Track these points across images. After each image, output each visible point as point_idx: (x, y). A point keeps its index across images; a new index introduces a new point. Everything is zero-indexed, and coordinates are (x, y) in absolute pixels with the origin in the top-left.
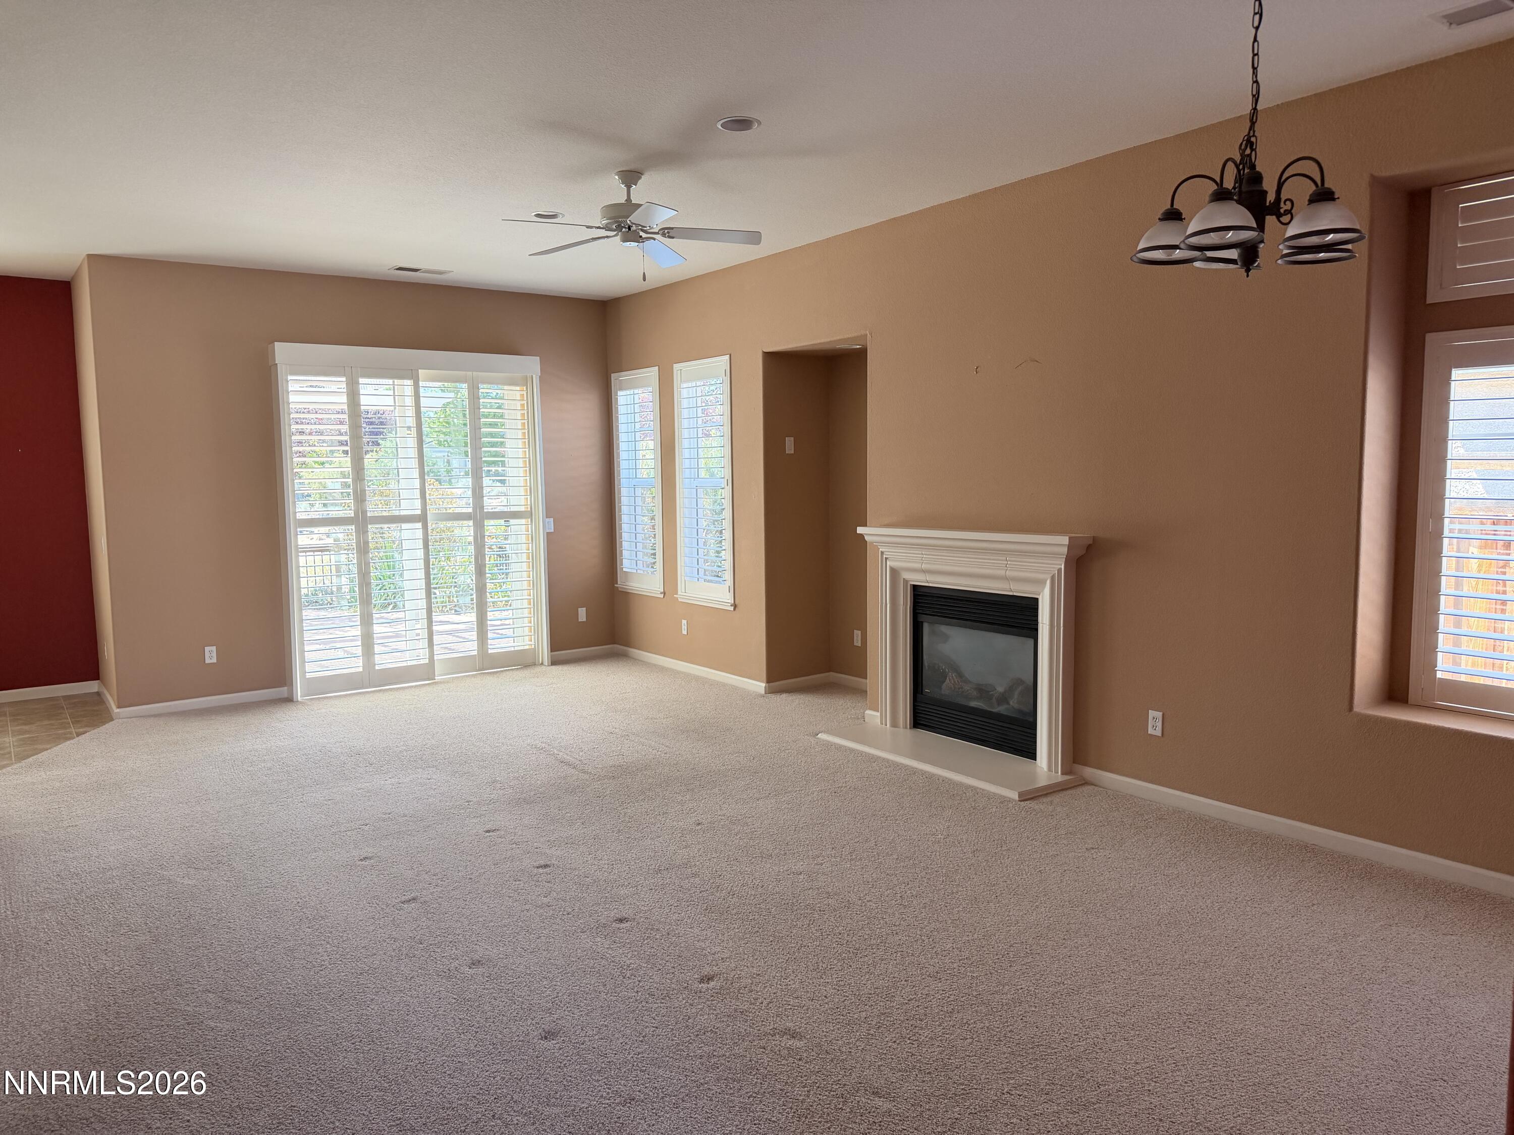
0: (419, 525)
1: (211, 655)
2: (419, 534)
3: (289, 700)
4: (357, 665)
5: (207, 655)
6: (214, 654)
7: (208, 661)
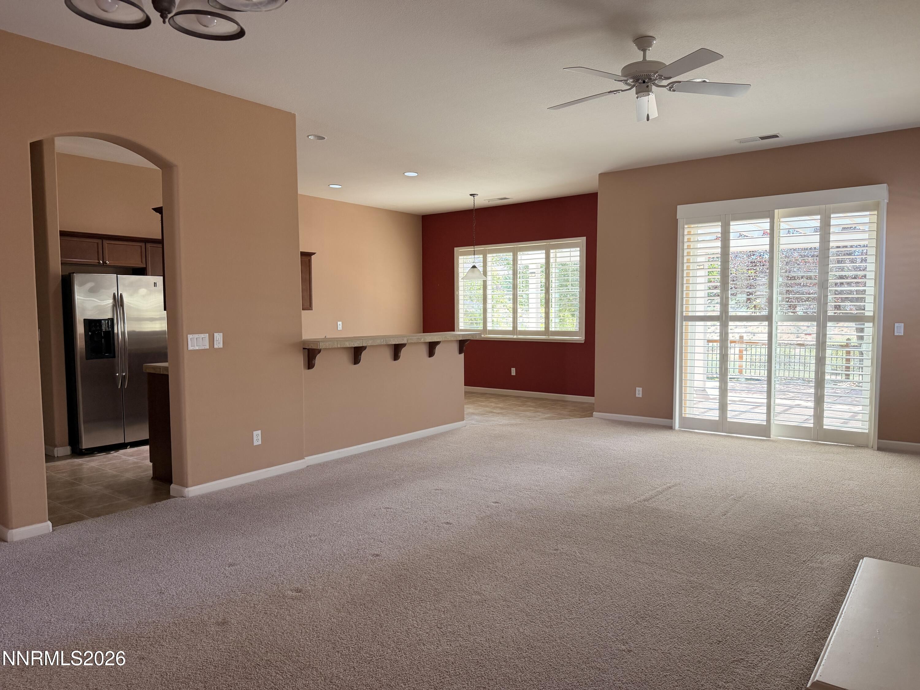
0: (766, 323)
1: (639, 392)
2: (766, 330)
3: (670, 428)
4: (714, 415)
5: (637, 392)
6: (641, 393)
7: (637, 396)
